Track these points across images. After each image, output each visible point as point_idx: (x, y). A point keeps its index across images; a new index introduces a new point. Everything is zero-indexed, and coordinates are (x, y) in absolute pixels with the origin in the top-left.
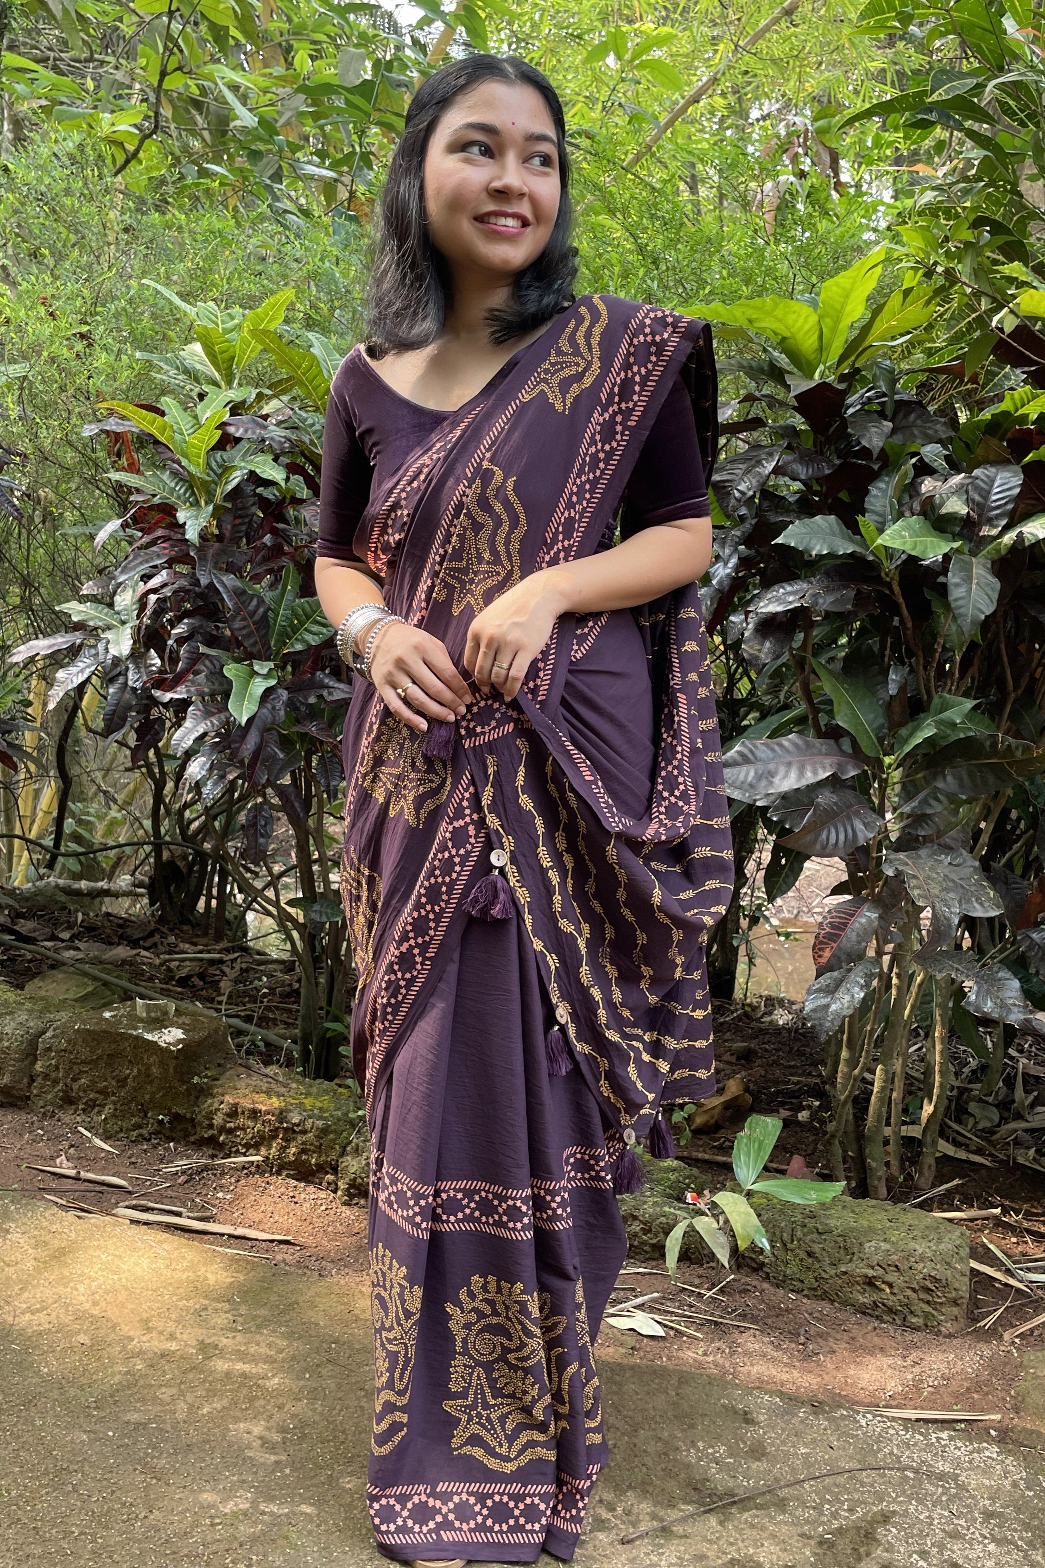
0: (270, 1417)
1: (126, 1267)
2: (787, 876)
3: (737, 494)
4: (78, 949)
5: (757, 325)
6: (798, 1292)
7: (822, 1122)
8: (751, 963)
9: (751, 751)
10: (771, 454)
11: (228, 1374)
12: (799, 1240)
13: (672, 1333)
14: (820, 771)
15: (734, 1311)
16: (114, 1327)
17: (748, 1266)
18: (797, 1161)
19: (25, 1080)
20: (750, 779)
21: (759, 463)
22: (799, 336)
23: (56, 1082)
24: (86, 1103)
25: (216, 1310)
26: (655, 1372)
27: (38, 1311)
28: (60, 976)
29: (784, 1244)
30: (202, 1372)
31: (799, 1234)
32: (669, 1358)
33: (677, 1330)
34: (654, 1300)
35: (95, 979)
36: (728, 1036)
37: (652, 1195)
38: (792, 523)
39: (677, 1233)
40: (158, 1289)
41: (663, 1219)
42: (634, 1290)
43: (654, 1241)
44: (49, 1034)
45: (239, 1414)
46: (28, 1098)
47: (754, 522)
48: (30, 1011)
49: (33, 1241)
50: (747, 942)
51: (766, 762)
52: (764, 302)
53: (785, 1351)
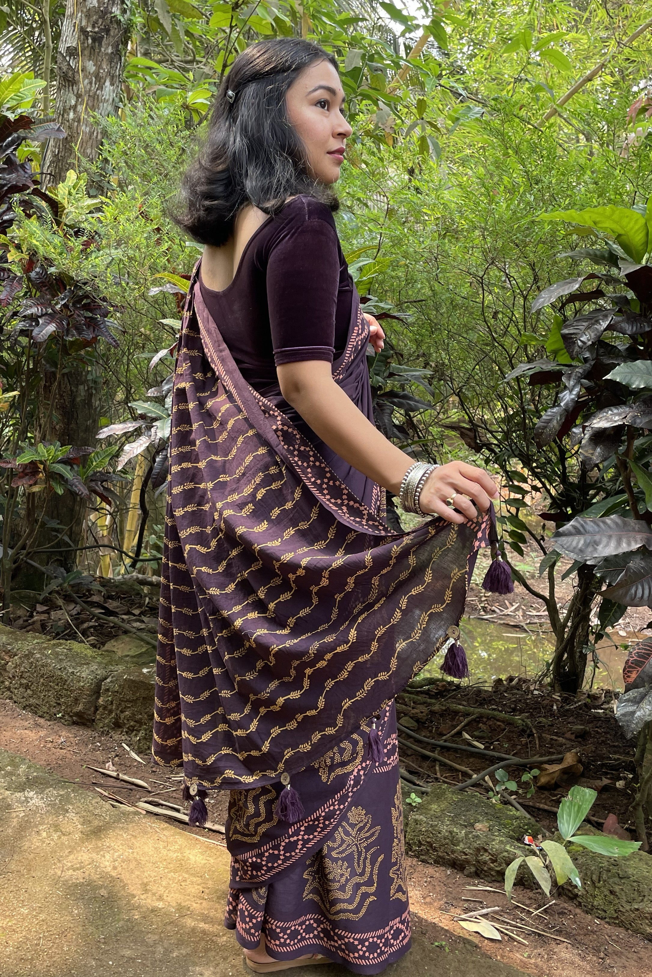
0: (217, 965)
1: (138, 845)
2: (616, 612)
3: (580, 343)
4: (143, 622)
5: (600, 225)
6: (602, 919)
7: (634, 790)
8: (596, 666)
9: (582, 526)
10: (606, 316)
11: (193, 930)
12: (605, 881)
13: (506, 938)
14: (633, 543)
15: (553, 927)
16: (124, 886)
17: (567, 896)
18: (611, 820)
19: (92, 709)
20: (580, 545)
21: (597, 322)
22: (631, 233)
23: (111, 712)
24: (128, 728)
25: (192, 883)
26: (490, 967)
27: (78, 869)
28: (127, 639)
29: (593, 882)
30: (177, 926)
31: (604, 876)
32: (502, 957)
33: (510, 936)
34: (495, 912)
35: (148, 643)
36: (571, 719)
37: (499, 835)
38: (619, 364)
39: (515, 865)
40: (156, 862)
41: (505, 854)
42: (481, 902)
43: (498, 869)
44: (108, 680)
45: (196, 960)
46: (94, 721)
47: (593, 363)
48: (100, 663)
49: (82, 820)
50: (593, 652)
51: (593, 534)
52: (605, 209)
53: (589, 962)
